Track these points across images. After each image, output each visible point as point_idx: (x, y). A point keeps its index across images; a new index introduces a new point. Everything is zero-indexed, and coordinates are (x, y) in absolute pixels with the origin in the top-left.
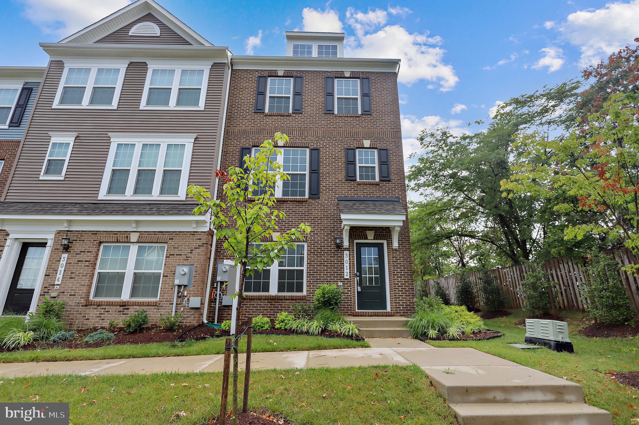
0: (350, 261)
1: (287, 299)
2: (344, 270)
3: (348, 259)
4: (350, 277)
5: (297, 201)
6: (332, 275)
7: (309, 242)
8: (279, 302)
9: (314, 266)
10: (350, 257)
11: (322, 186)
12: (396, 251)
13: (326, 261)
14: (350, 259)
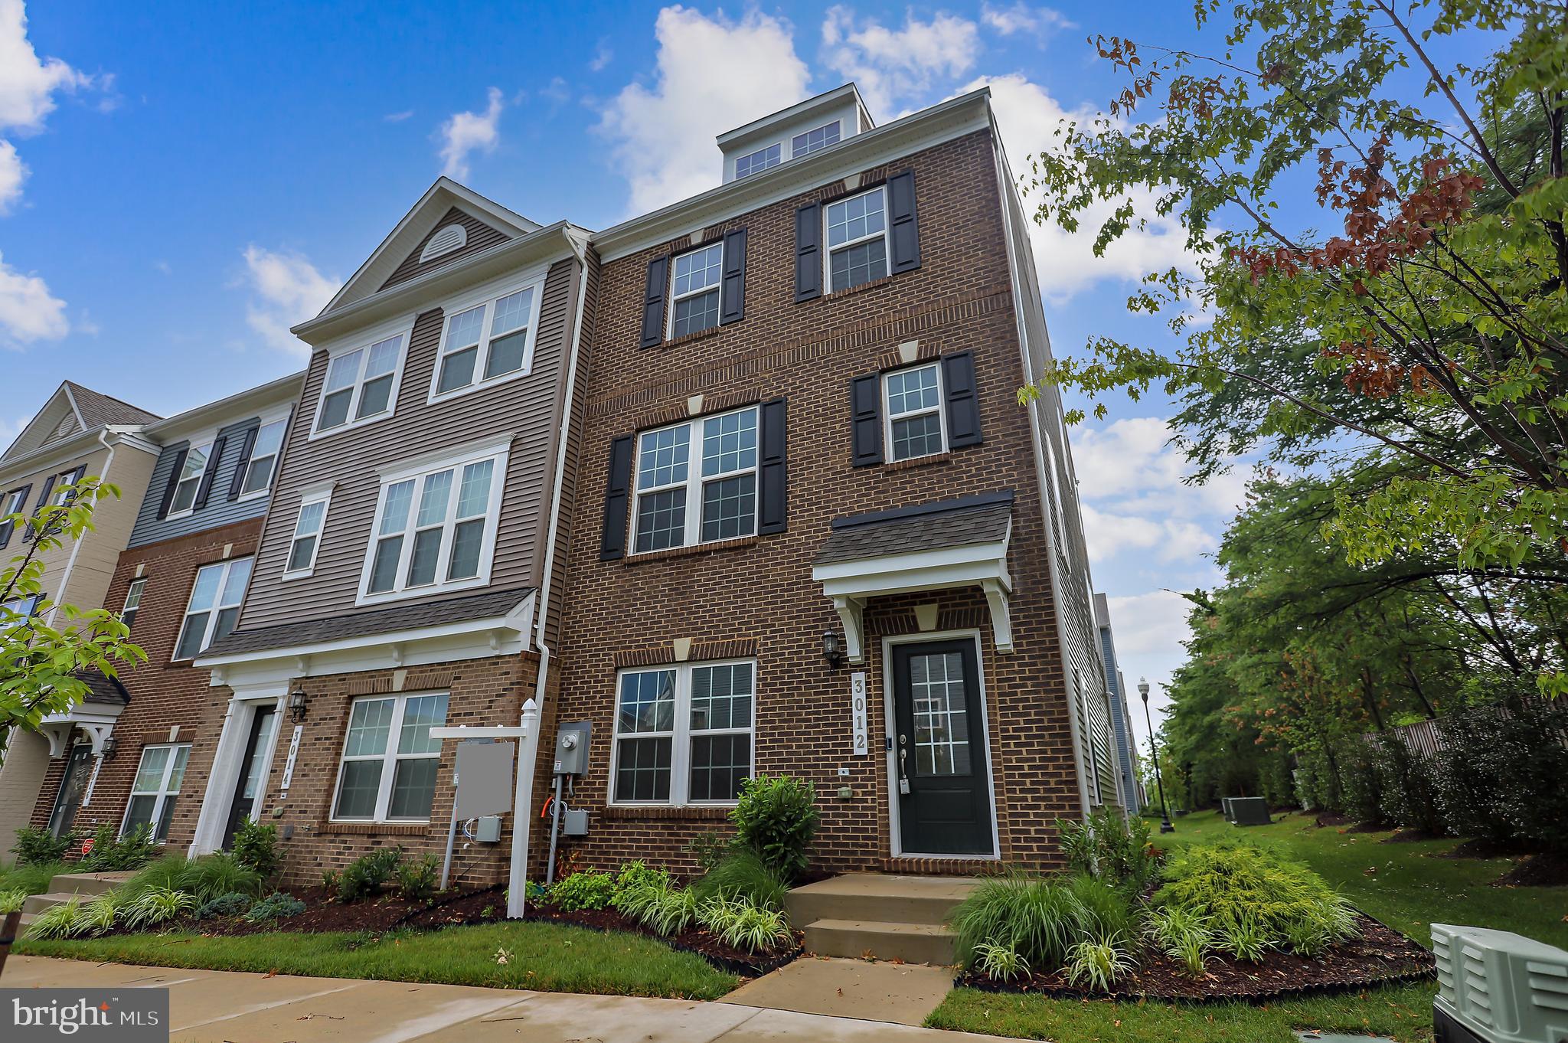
0: (870, 703)
1: (706, 820)
2: (852, 731)
3: (863, 696)
4: (869, 751)
6: (821, 746)
7: (761, 657)
8: (688, 828)
9: (773, 722)
10: (869, 690)
11: (793, 497)
12: (1008, 659)
13: (803, 707)
14: (868, 696)
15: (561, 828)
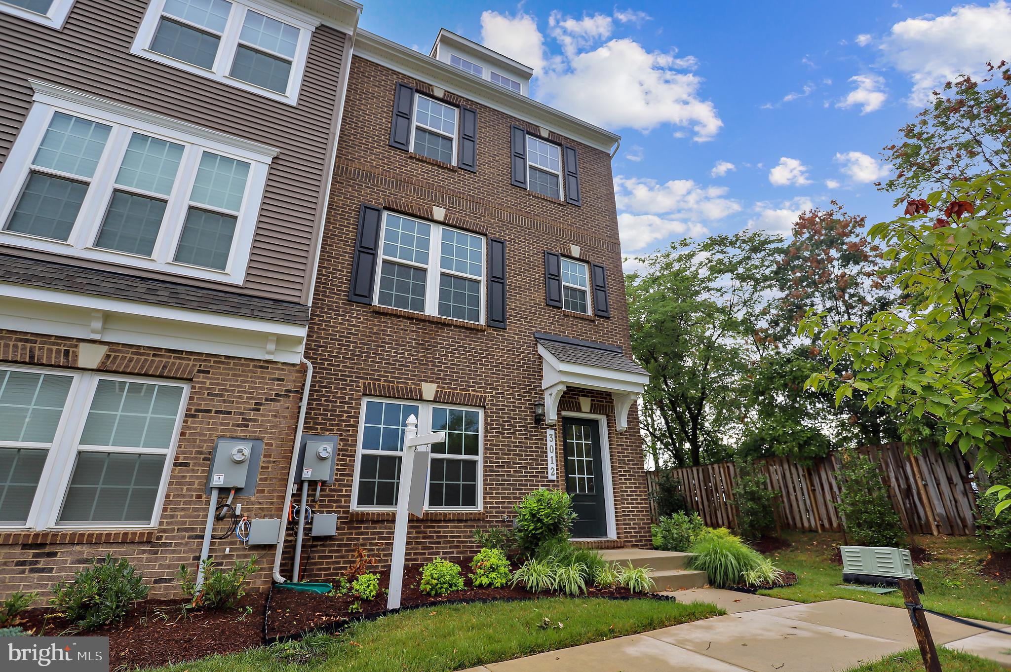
0: (556, 449)
1: (449, 521)
2: (547, 465)
3: (553, 443)
4: (558, 478)
5: (467, 328)
6: (529, 472)
7: (489, 409)
8: (433, 527)
9: (498, 454)
10: (556, 441)
11: (510, 309)
12: (621, 434)
13: (517, 447)
14: (556, 445)
15: (308, 531)
